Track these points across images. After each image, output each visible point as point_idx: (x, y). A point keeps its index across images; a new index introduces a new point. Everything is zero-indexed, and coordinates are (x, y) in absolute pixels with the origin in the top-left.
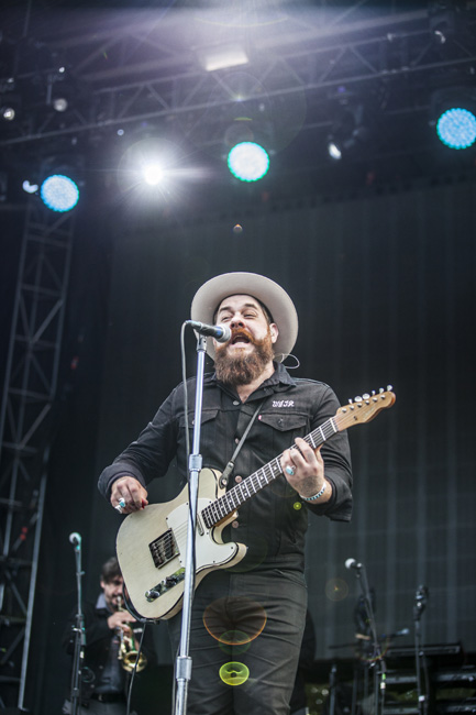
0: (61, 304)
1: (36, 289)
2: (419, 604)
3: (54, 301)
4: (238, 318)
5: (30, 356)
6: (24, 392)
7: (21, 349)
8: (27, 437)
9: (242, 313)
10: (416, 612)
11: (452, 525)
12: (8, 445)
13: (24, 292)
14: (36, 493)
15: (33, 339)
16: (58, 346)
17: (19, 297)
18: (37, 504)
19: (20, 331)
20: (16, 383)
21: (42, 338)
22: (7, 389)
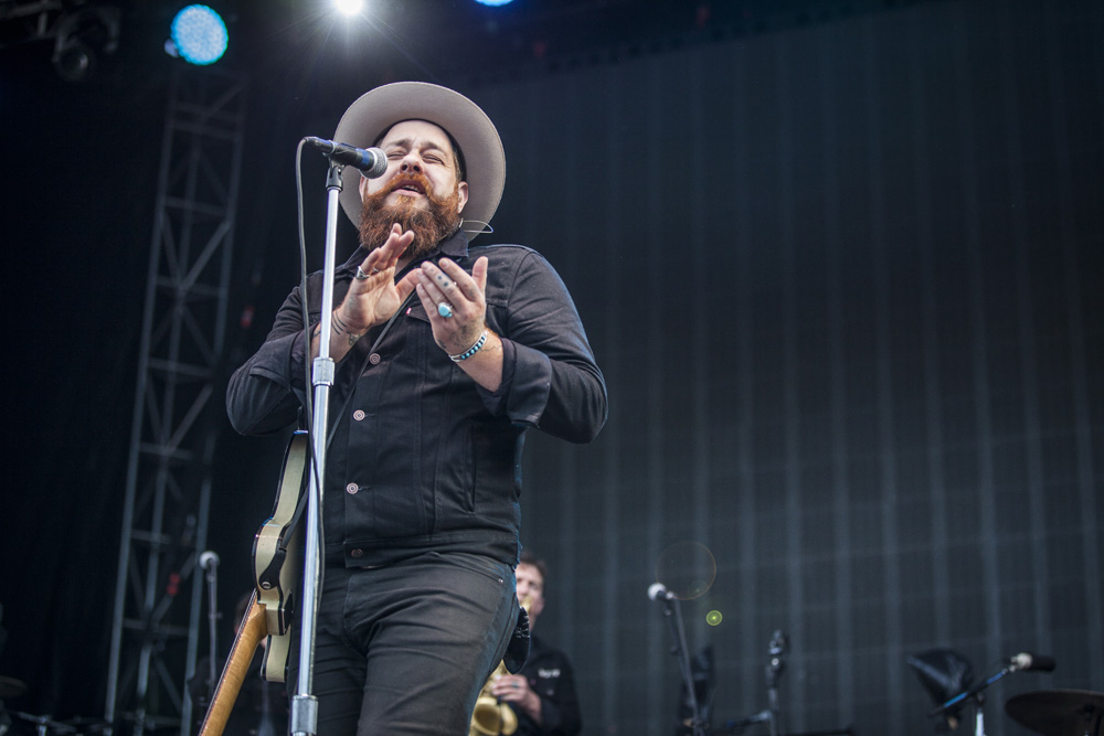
0: (226, 228)
1: (188, 205)
2: (775, 662)
3: (214, 224)
4: (413, 157)
5: (180, 310)
6: (172, 366)
7: (166, 299)
8: (180, 435)
9: (421, 152)
10: (770, 674)
11: (843, 553)
12: (149, 449)
13: (171, 212)
14: (191, 521)
15: (184, 284)
16: (223, 293)
17: (161, 219)
18: (194, 538)
19: (164, 270)
20: (160, 351)
21: (199, 280)
22: (145, 362)
